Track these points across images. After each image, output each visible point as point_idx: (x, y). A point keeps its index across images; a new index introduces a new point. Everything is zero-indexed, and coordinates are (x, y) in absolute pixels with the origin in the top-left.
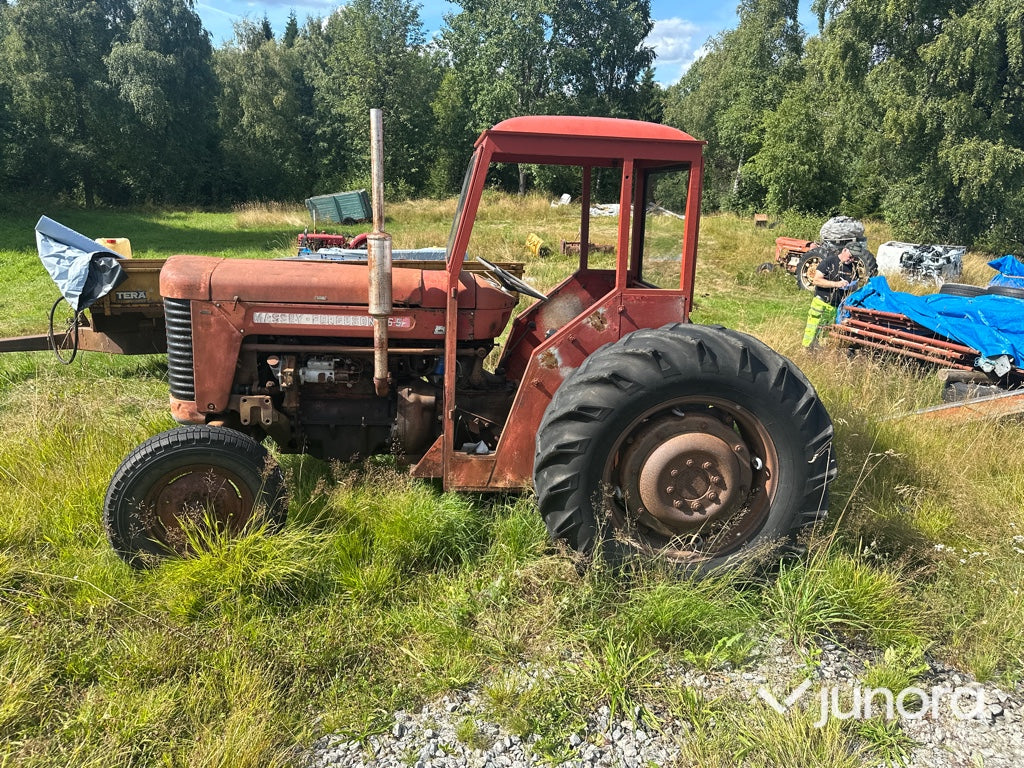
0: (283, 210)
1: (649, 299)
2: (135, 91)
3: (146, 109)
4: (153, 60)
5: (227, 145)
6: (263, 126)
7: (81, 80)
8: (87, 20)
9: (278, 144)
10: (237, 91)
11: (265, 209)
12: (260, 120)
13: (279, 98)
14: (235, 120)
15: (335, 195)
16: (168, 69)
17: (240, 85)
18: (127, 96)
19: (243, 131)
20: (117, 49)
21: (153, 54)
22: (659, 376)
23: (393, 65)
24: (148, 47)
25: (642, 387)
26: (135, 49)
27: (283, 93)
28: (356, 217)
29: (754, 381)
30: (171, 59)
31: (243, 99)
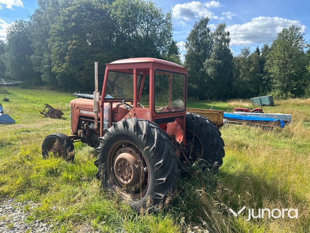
0: (243, 101)
2: (209, 71)
3: (212, 75)
4: (215, 62)
5: (235, 83)
6: (245, 77)
7: (198, 69)
8: (201, 54)
9: (249, 83)
12: (245, 76)
13: (252, 69)
14: (238, 76)
15: (260, 97)
16: (219, 64)
17: (241, 66)
18: (207, 72)
19: (240, 79)
20: (207, 60)
21: (216, 61)
24: (215, 59)
26: (211, 60)
27: (253, 67)
28: (267, 104)
30: (220, 61)
31: (241, 70)
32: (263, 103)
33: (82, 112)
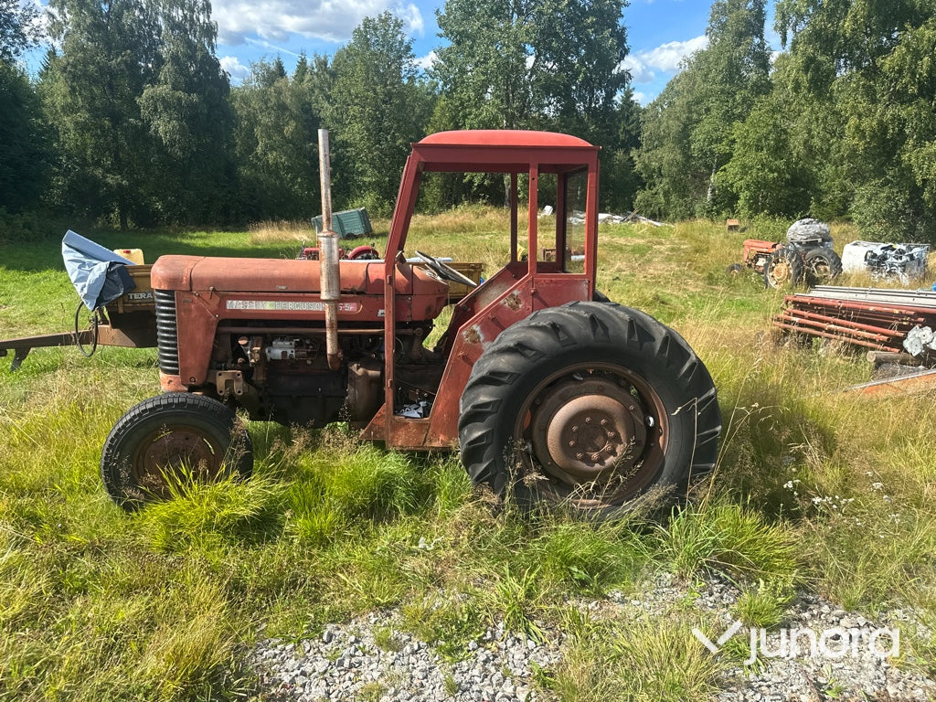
0: (292, 228)
1: (556, 282)
2: (163, 127)
3: (172, 145)
4: (179, 99)
5: (245, 172)
6: (275, 153)
7: (116, 118)
8: (123, 66)
9: (289, 170)
10: (254, 122)
11: (276, 228)
12: (272, 149)
13: (289, 129)
14: (251, 149)
15: (338, 213)
16: (192, 106)
17: (255, 117)
18: (156, 132)
19: (258, 158)
20: (148, 91)
21: (180, 94)
22: (558, 345)
23: (389, 95)
24: (175, 88)
25: (544, 355)
26: (163, 90)
27: (293, 124)
28: (356, 232)
29: (641, 349)
30: (195, 97)
31: (257, 131)
32: (348, 230)
33: (234, 305)
